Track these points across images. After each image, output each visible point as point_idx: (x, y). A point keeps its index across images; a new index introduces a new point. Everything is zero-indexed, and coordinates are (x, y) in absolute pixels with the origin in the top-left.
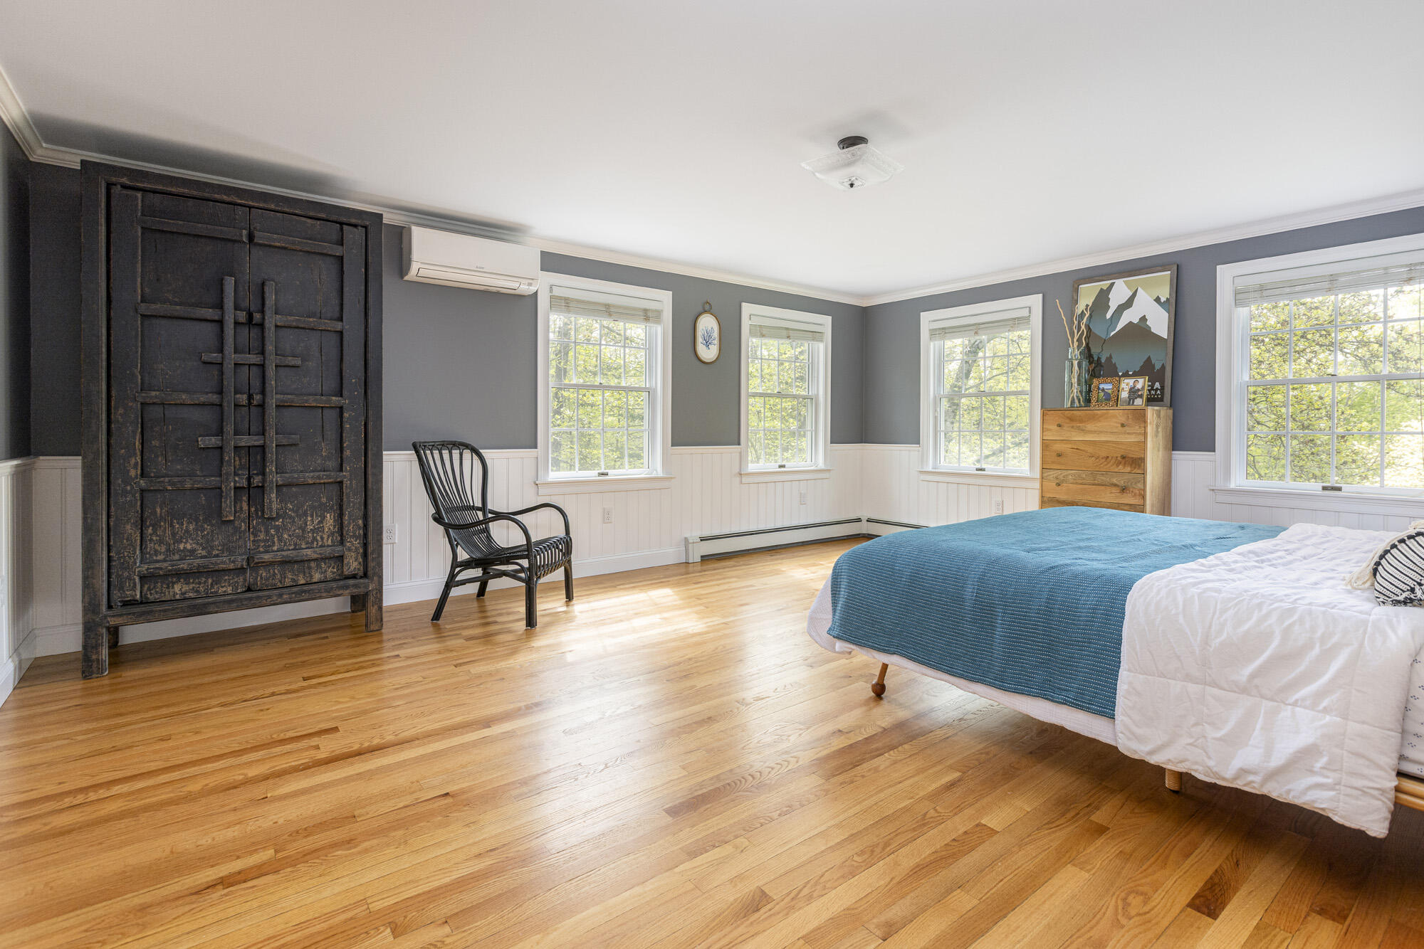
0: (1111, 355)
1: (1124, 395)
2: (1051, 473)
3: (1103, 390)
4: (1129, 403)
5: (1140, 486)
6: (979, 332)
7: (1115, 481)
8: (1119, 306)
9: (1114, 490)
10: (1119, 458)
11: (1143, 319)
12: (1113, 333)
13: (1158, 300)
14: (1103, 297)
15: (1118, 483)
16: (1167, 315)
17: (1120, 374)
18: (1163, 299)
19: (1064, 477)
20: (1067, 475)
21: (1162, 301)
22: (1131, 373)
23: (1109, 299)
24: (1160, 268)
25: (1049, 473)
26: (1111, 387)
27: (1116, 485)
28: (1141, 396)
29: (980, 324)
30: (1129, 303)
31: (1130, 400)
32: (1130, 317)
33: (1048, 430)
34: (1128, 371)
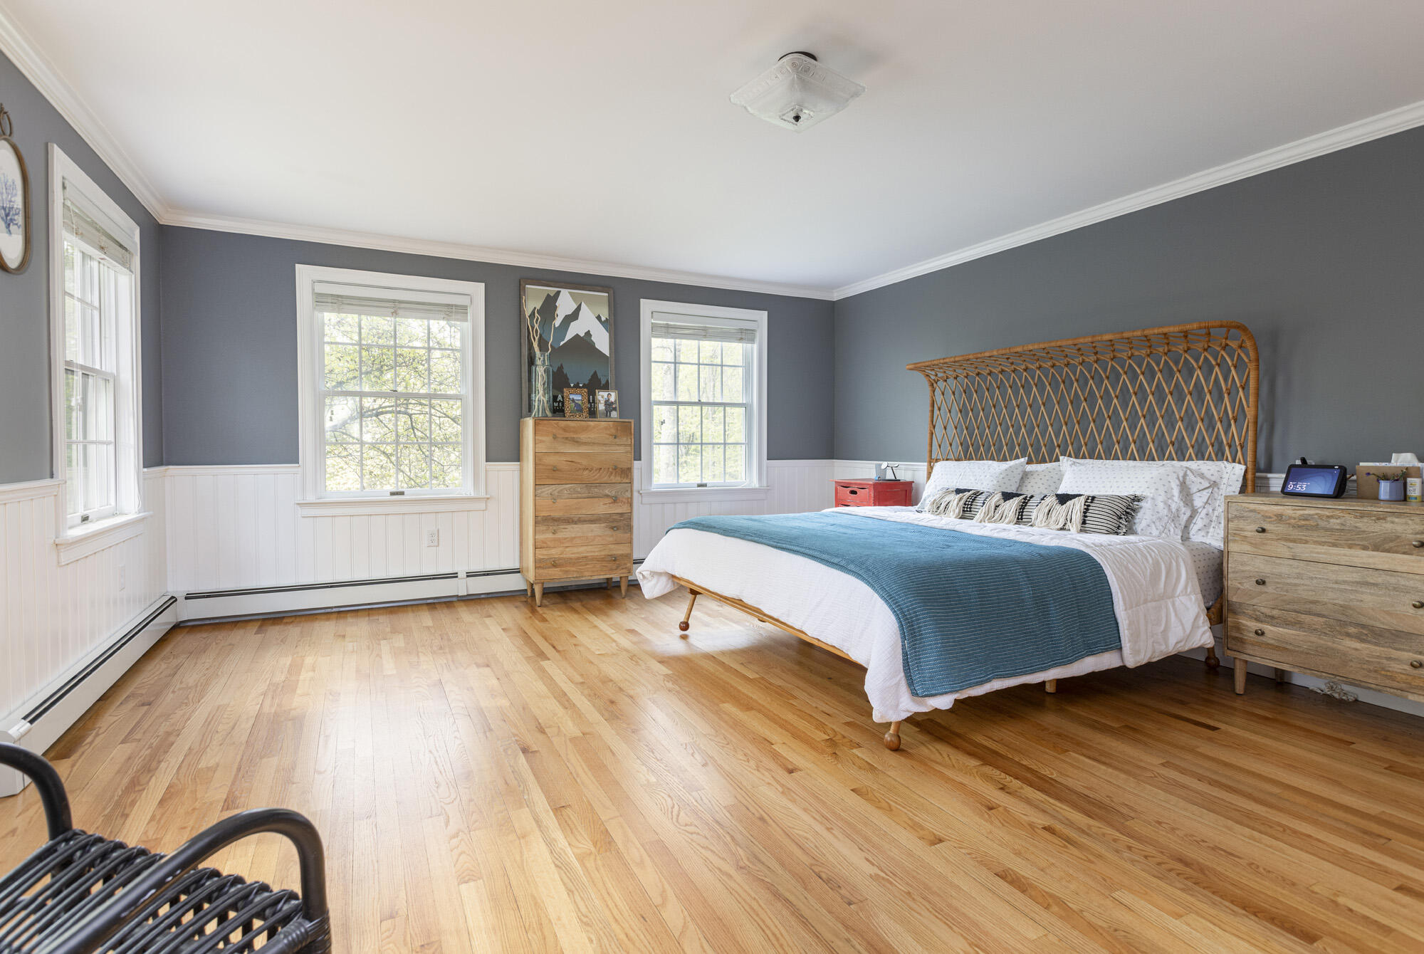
0: (561, 365)
1: (601, 407)
2: (547, 489)
3: (573, 400)
4: (607, 416)
5: (628, 494)
6: (400, 312)
7: (607, 492)
8: (566, 316)
9: (608, 500)
10: (610, 470)
11: (588, 334)
12: (562, 343)
13: (599, 318)
14: (549, 305)
15: (610, 494)
16: (608, 334)
17: (572, 385)
18: (603, 319)
19: (558, 492)
20: (561, 490)
21: (603, 320)
22: (581, 385)
23: (556, 307)
24: (599, 288)
25: (543, 490)
26: (580, 398)
27: (607, 496)
28: (615, 409)
29: (401, 302)
30: (574, 316)
31: (607, 412)
32: (575, 329)
33: (541, 441)
34: (578, 383)
